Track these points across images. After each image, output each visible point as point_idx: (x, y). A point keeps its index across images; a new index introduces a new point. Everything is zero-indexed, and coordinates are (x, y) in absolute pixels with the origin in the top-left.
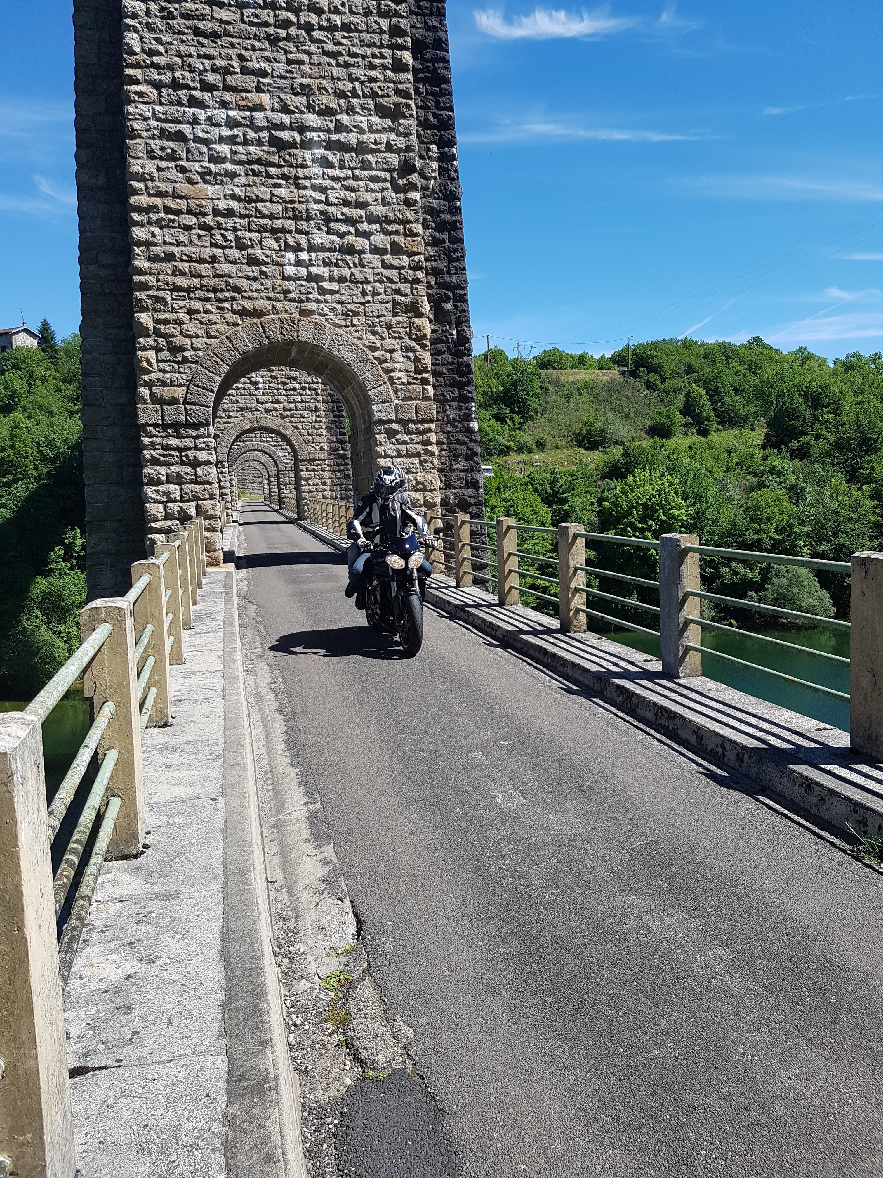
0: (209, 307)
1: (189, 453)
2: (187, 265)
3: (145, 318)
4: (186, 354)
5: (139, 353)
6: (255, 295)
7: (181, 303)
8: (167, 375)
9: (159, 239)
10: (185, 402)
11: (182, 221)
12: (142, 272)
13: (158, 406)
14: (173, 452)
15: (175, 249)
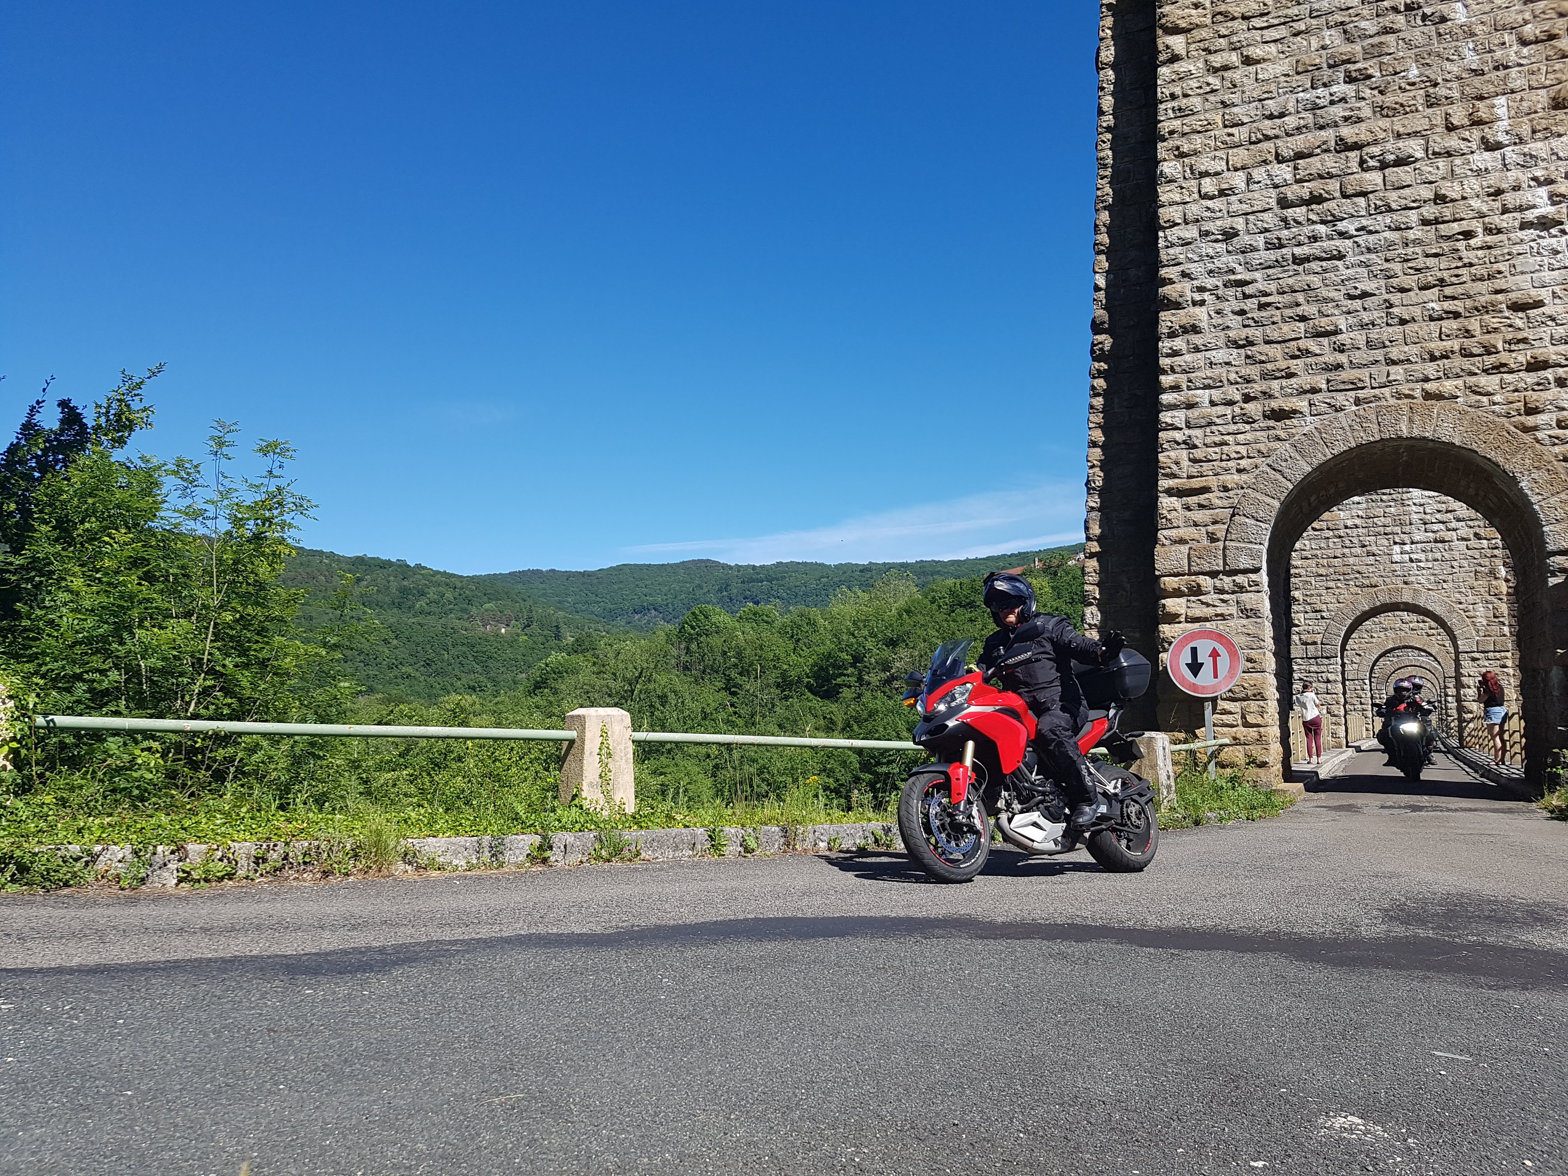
0: (1339, 585)
1: (1323, 675)
2: (1325, 561)
3: (1296, 594)
4: (1324, 614)
5: (1293, 615)
6: (1371, 575)
7: (1321, 584)
8: (1311, 628)
9: (1308, 548)
10: (1322, 644)
11: (1323, 535)
12: (1296, 568)
13: (1304, 647)
14: (1312, 674)
15: (1318, 552)
